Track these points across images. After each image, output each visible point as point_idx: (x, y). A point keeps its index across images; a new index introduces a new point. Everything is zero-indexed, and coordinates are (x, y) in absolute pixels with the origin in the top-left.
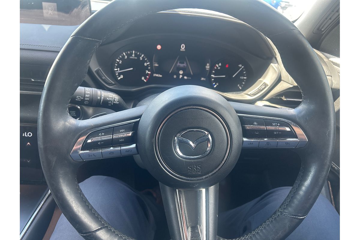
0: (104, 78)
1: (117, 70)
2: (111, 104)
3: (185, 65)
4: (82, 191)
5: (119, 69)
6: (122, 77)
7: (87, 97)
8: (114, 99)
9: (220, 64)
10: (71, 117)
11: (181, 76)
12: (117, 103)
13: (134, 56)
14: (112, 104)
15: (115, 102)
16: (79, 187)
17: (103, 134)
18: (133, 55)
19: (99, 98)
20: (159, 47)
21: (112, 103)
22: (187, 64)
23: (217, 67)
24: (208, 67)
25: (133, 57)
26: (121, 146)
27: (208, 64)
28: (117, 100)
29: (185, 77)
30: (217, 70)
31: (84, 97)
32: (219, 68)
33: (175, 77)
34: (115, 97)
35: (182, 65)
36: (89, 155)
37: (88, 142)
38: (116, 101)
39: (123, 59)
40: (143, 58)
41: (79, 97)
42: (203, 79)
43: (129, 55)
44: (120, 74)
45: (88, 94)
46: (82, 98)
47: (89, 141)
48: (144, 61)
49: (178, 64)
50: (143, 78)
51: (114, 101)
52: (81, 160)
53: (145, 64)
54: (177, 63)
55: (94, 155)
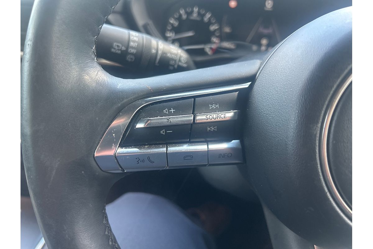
2: (174, 66)
3: (270, 31)
4: (116, 242)
7: (132, 48)
10: (99, 68)
12: (184, 65)
14: (176, 67)
15: (181, 64)
16: (111, 230)
17: (172, 110)
18: (196, 15)
19: (154, 51)
21: (176, 64)
22: (273, 30)
26: (209, 143)
28: (185, 61)
31: (128, 46)
34: (182, 54)
35: (266, 31)
36: (138, 158)
37: (137, 127)
38: (183, 61)
39: (179, 19)
40: (209, 19)
41: (118, 46)
43: (189, 14)
45: (134, 41)
46: (124, 48)
47: (140, 125)
48: (210, 23)
51: (180, 61)
52: (119, 170)
54: (258, 28)
55: (149, 158)
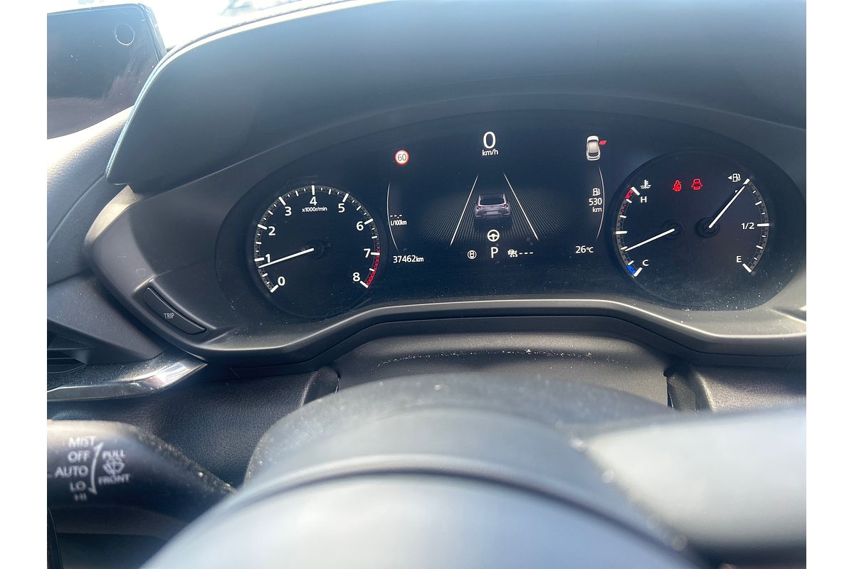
0: (170, 316)
1: (264, 261)
2: (86, 491)
3: (505, 206)
5: (268, 256)
6: (282, 281)
8: (101, 462)
9: (646, 185)
11: (494, 251)
12: (121, 479)
13: (315, 203)
14: (93, 490)
15: (106, 480)
18: (314, 201)
20: (402, 157)
21: (89, 485)
22: (511, 200)
23: (633, 196)
24: (598, 201)
25: (313, 205)
27: (596, 192)
28: (117, 467)
29: (512, 253)
30: (635, 208)
32: (644, 200)
33: (472, 255)
34: (104, 455)
35: (492, 210)
38: (113, 472)
39: (278, 219)
40: (347, 204)
42: (581, 249)
43: (298, 203)
44: (274, 272)
48: (352, 215)
49: (480, 207)
50: (356, 277)
51: (100, 472)
53: (359, 226)
54: (473, 203)
